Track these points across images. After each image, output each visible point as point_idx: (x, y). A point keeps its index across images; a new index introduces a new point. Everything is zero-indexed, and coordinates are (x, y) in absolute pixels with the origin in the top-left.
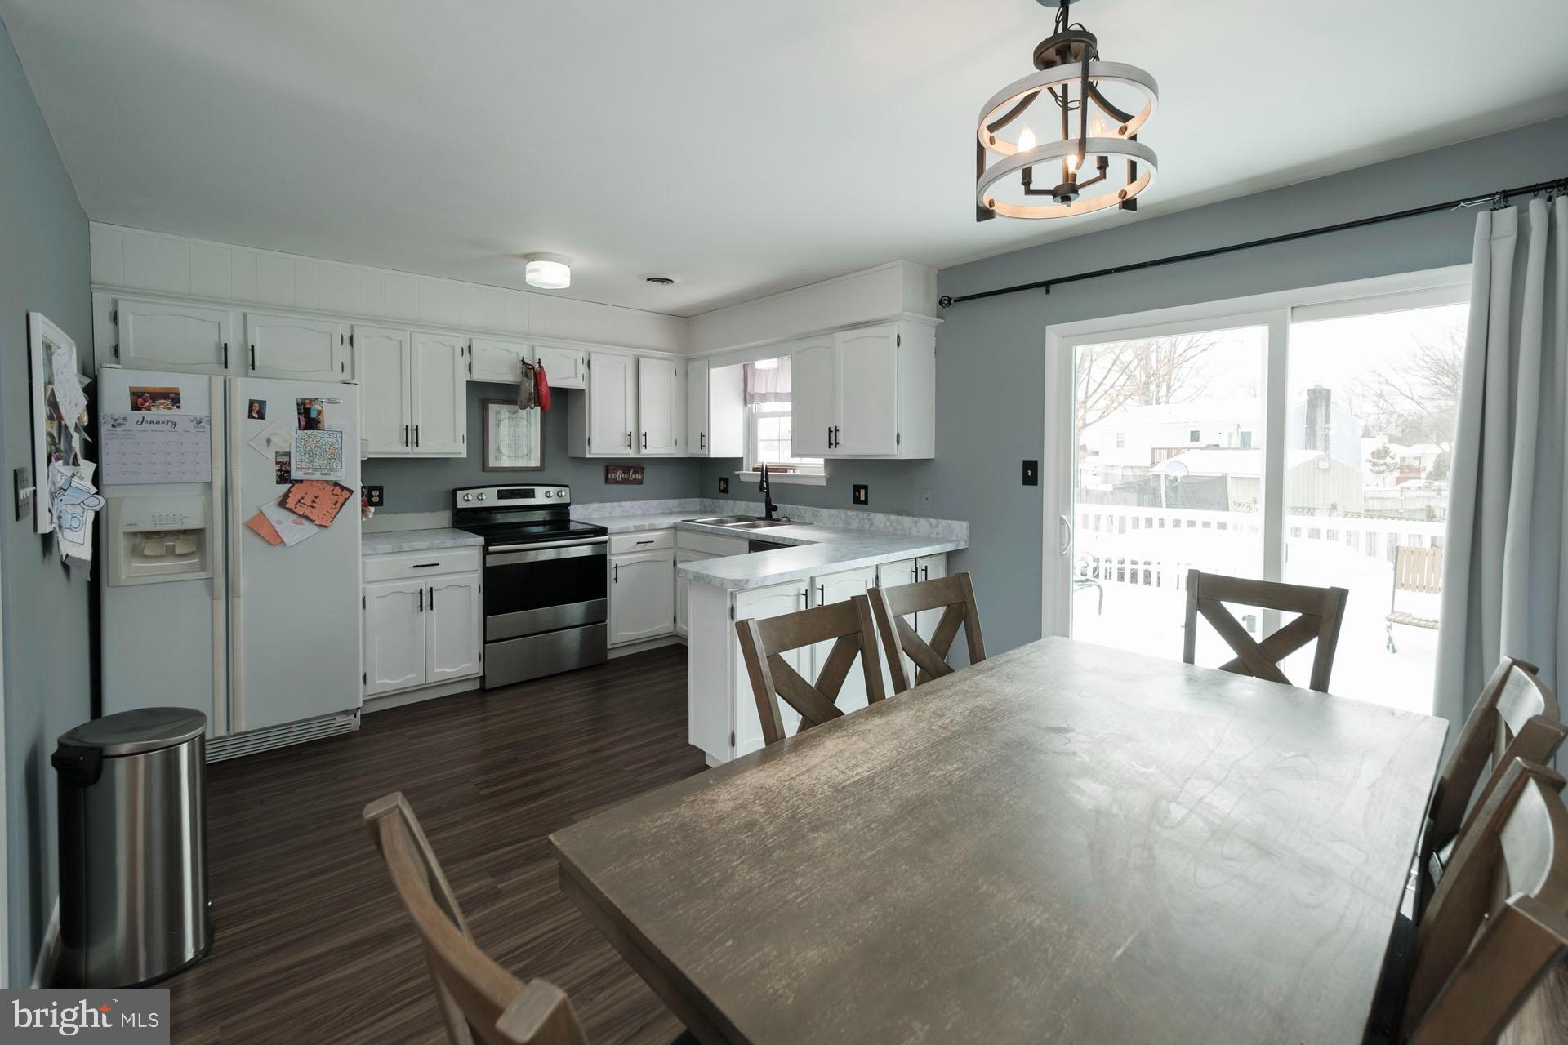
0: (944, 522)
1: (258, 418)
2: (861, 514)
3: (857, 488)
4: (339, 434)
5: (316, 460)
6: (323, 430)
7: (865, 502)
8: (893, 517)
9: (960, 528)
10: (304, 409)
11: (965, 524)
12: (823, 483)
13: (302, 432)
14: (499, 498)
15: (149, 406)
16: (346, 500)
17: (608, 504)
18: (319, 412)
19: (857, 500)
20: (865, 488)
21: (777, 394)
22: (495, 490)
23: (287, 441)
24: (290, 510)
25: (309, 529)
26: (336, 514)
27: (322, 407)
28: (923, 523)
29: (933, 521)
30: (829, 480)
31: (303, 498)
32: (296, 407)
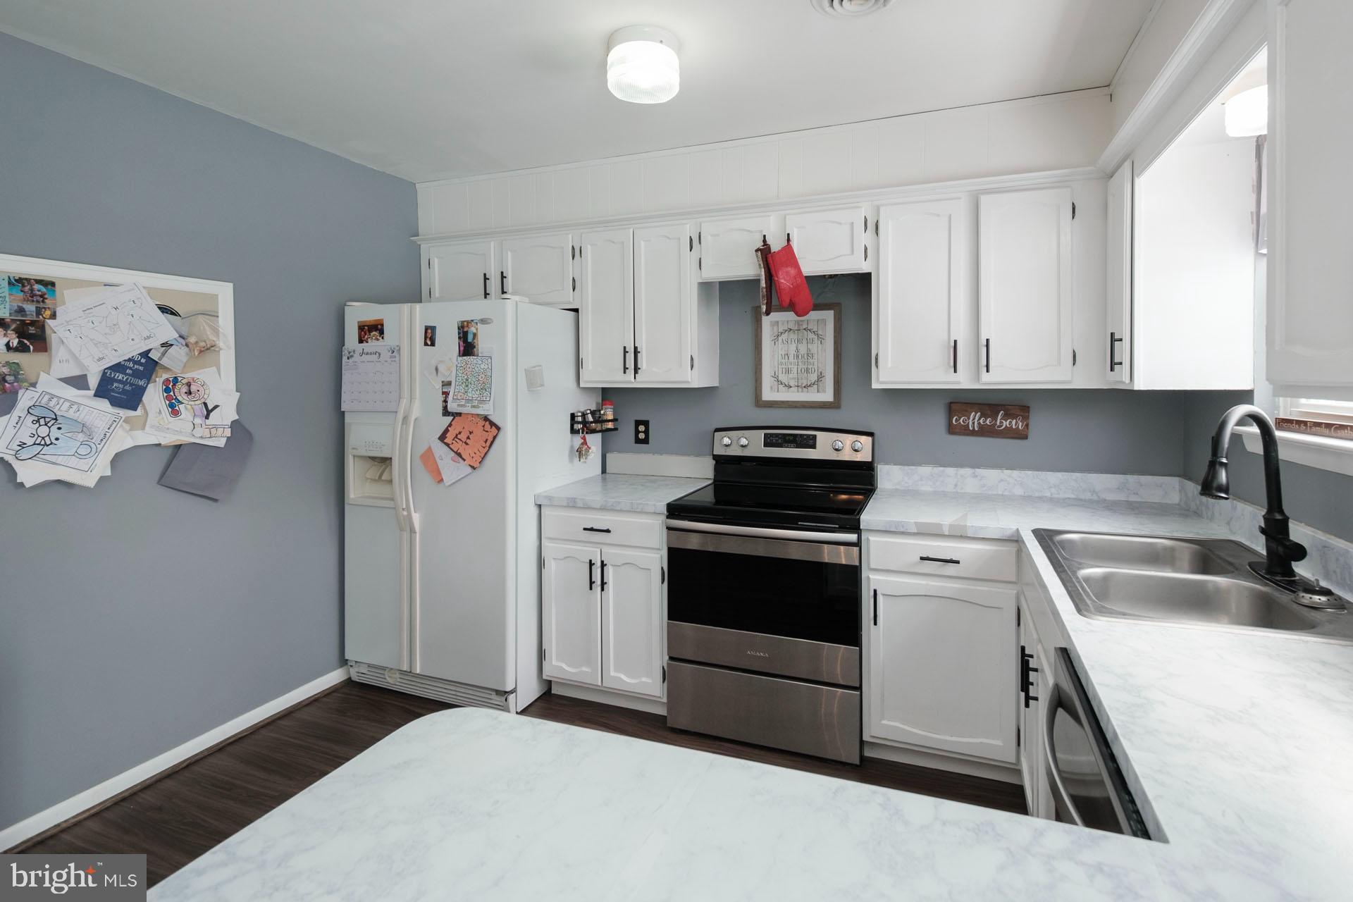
1: (430, 345)
4: (489, 360)
5: (470, 390)
6: (478, 356)
10: (464, 332)
13: (461, 358)
14: (766, 445)
15: (367, 339)
16: (495, 438)
17: (950, 471)
18: (475, 335)
22: (762, 433)
23: (449, 370)
24: (448, 445)
25: (464, 469)
26: (486, 454)
27: (477, 329)
31: (460, 433)
32: (457, 330)
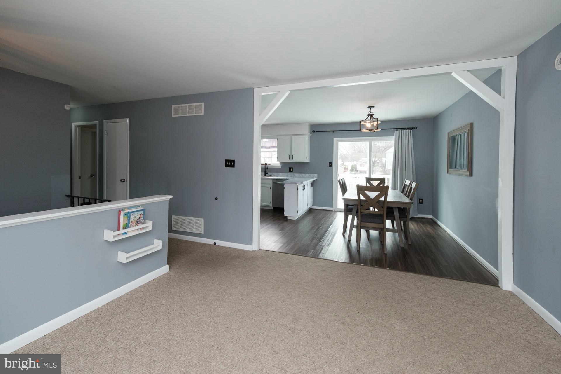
0: (312, 174)
2: (291, 174)
3: (290, 168)
7: (292, 171)
8: (300, 174)
9: (316, 175)
11: (317, 174)
12: (280, 167)
19: (290, 171)
20: (292, 168)
21: (265, 147)
28: (307, 175)
29: (310, 174)
30: (281, 167)
